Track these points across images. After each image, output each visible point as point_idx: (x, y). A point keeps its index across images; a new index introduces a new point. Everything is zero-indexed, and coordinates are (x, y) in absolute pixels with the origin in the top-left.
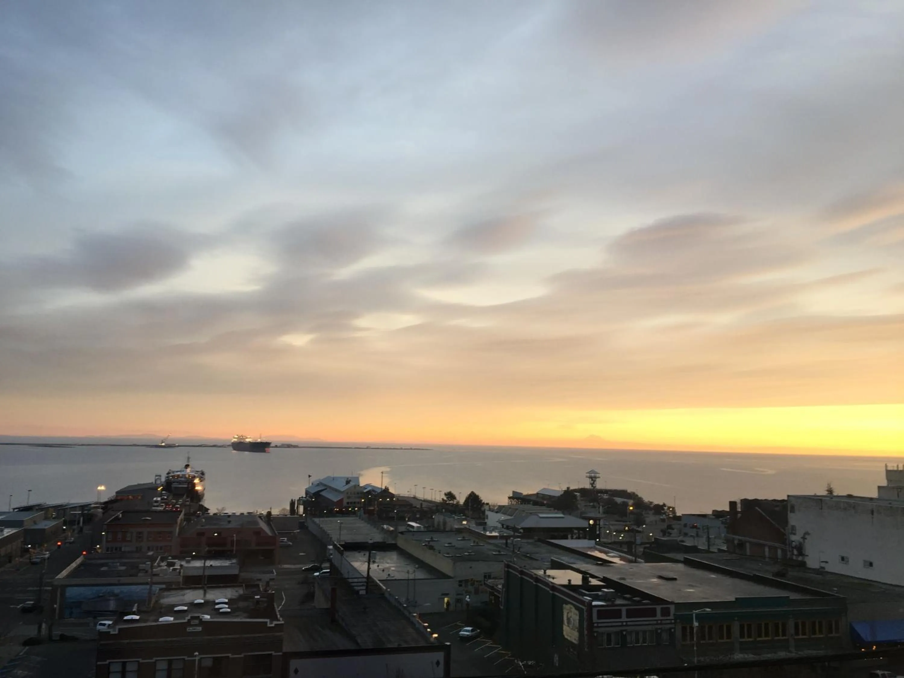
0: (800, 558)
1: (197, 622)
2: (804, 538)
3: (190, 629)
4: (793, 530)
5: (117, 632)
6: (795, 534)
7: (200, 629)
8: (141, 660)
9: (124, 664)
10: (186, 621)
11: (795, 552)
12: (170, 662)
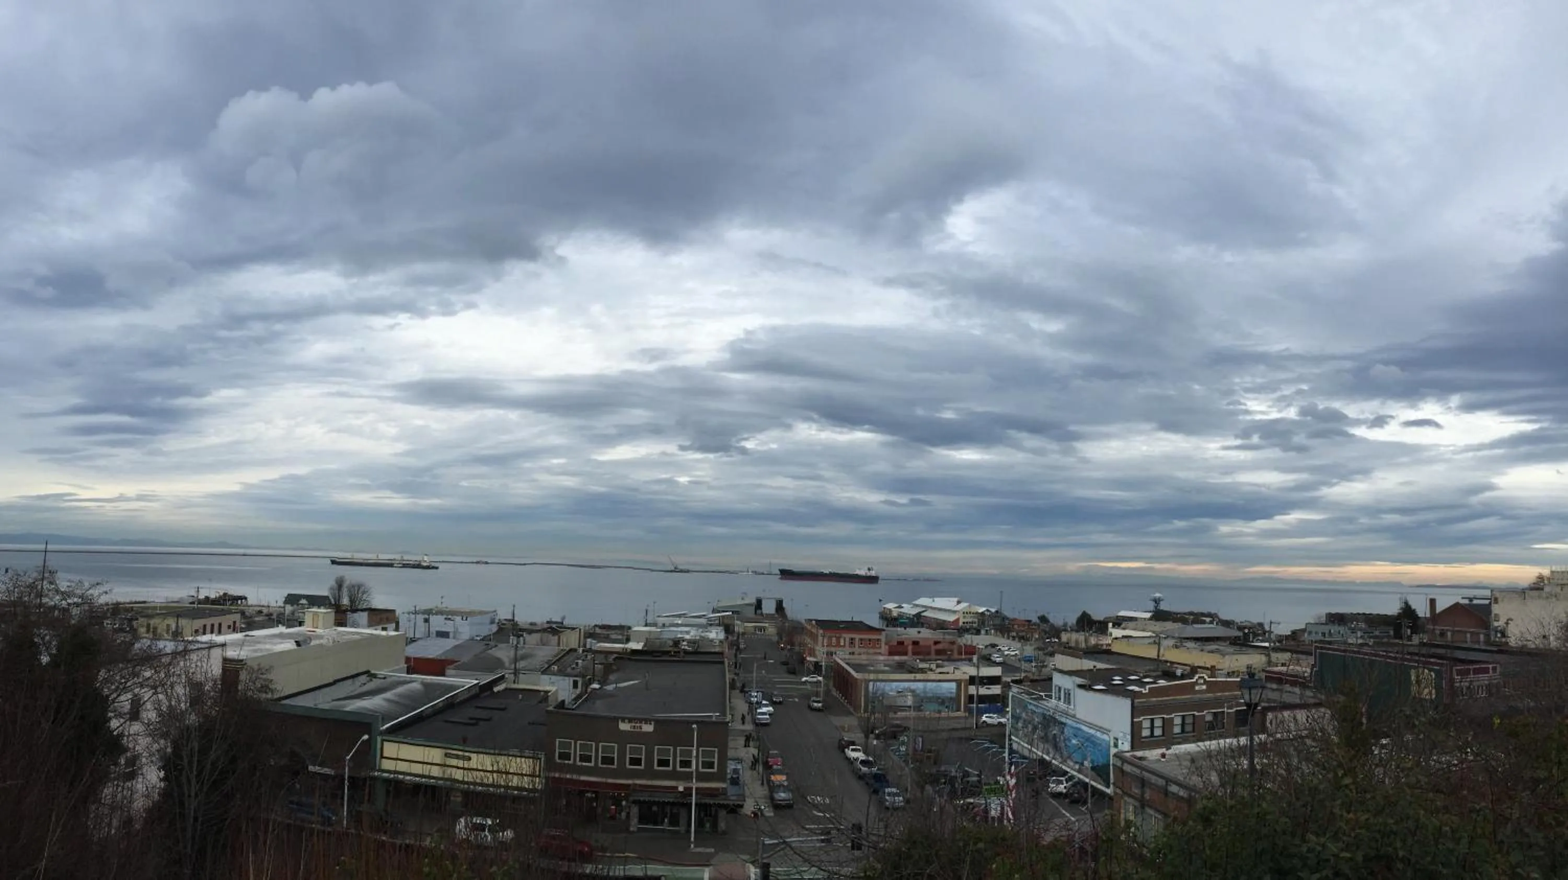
0: (1504, 640)
1: (1202, 681)
2: (1507, 623)
3: (1197, 688)
4: (1497, 618)
5: (1147, 691)
6: (1498, 621)
7: (1204, 687)
8: (1165, 716)
9: (1152, 720)
10: (1194, 680)
11: (1499, 635)
12: (1183, 717)
